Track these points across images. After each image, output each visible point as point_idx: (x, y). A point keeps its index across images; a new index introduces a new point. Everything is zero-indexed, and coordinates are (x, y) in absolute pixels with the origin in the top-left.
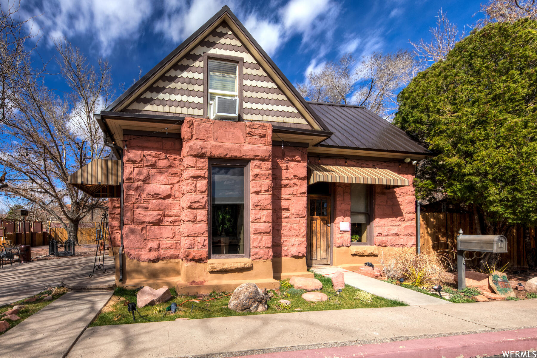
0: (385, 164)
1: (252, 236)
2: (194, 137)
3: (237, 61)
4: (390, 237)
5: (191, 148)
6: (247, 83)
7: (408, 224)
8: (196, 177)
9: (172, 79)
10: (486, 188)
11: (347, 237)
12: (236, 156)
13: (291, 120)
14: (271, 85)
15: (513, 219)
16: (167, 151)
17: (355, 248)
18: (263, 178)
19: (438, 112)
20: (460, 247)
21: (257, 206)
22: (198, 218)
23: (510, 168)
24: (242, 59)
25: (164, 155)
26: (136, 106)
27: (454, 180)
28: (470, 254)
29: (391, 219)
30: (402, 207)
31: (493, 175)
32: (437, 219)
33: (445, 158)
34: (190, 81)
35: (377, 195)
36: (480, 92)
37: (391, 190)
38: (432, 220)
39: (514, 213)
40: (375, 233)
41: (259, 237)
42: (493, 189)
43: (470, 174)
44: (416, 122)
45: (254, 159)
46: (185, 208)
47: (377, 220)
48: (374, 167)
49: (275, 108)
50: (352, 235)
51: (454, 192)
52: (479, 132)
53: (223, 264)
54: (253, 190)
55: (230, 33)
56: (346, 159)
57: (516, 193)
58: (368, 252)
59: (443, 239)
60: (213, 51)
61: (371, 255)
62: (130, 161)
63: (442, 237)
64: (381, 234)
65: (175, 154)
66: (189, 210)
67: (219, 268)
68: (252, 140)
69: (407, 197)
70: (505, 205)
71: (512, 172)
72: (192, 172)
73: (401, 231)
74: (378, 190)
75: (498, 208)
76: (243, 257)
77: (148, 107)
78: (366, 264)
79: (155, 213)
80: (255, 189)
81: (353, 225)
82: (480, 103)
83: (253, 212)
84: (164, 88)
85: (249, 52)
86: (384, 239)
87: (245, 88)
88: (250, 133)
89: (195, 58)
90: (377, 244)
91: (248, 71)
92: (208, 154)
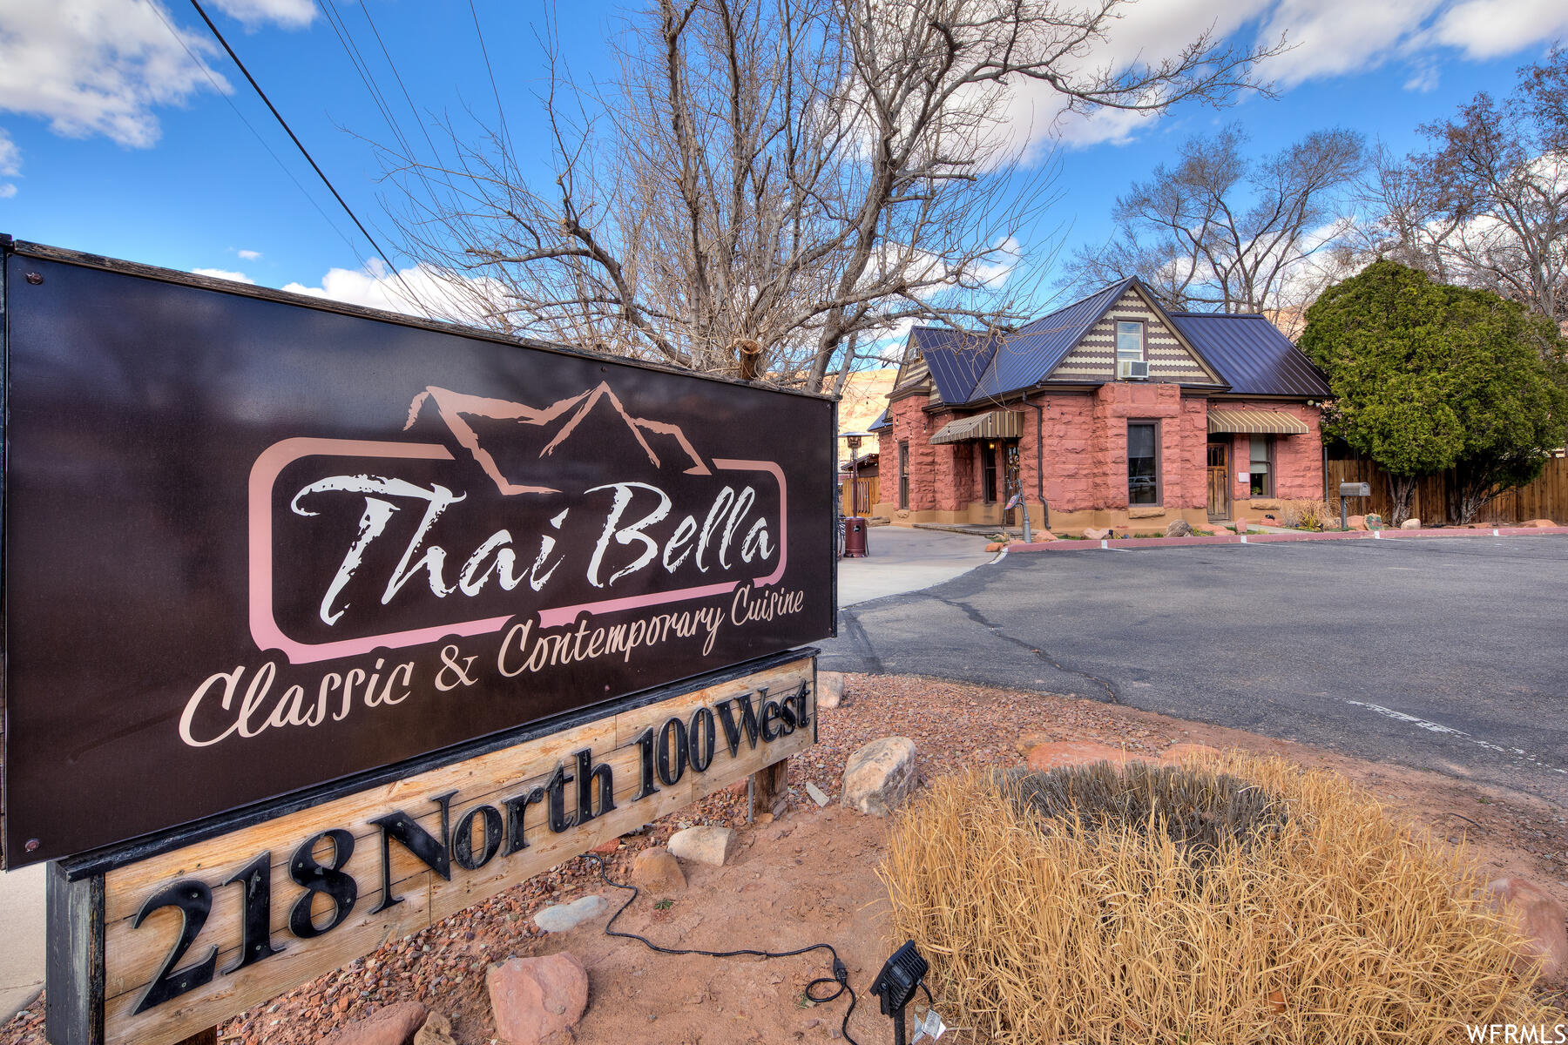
1: (1166, 488)
2: (1116, 401)
3: (1141, 321)
4: (1294, 489)
5: (1114, 411)
6: (1152, 341)
7: (1313, 473)
8: (1119, 436)
9: (1087, 343)
11: (1248, 489)
12: (1152, 416)
13: (1191, 374)
16: (1080, 408)
17: (1255, 502)
20: (1341, 493)
21: (1168, 459)
22: (1121, 471)
24: (1147, 319)
26: (1059, 371)
29: (1294, 469)
34: (1100, 344)
35: (1277, 443)
37: (1290, 438)
40: (1278, 486)
41: (1170, 487)
45: (1167, 417)
47: (1279, 470)
49: (1177, 363)
50: (1252, 486)
53: (1143, 512)
54: (1165, 445)
55: (1136, 295)
58: (1270, 505)
60: (1120, 314)
61: (1272, 509)
62: (1052, 419)
64: (1283, 485)
65: (1087, 410)
66: (1114, 464)
67: (1139, 515)
68: (1163, 400)
69: (1312, 443)
72: (1115, 431)
73: (1306, 481)
74: (1280, 436)
76: (1156, 506)
77: (1068, 371)
78: (1267, 516)
79: (1072, 466)
80: (1167, 445)
81: (1252, 476)
83: (1165, 465)
84: (1081, 352)
85: (1152, 311)
86: (1287, 490)
87: (1149, 346)
88: (1161, 395)
89: (1105, 322)
90: (1279, 497)
91: (1152, 330)
92: (1127, 416)
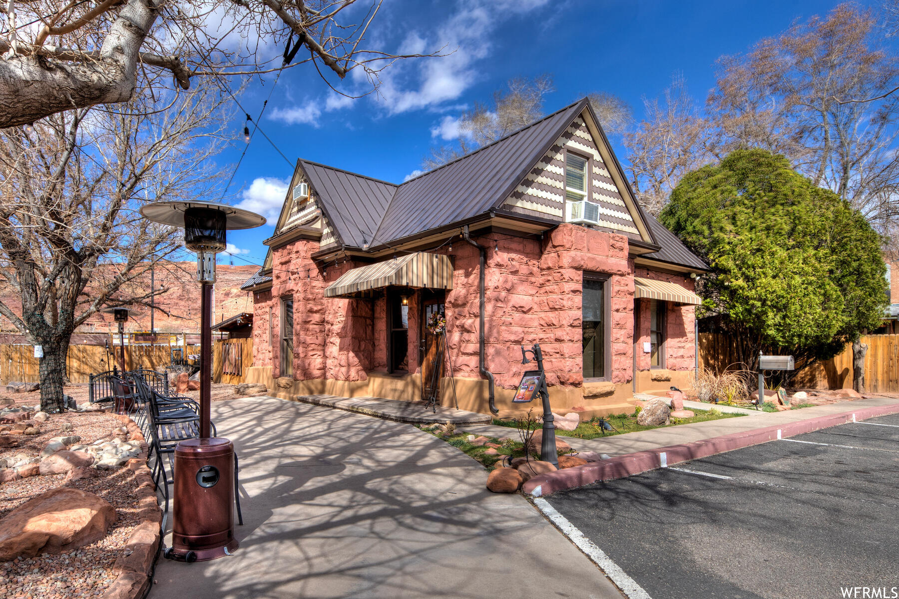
0: (675, 278)
1: (614, 358)
2: (574, 247)
3: (588, 157)
4: (678, 360)
5: (569, 260)
6: (595, 183)
7: (690, 345)
8: (574, 292)
9: (538, 172)
10: (765, 313)
11: (651, 359)
12: (604, 270)
13: (631, 230)
14: (613, 188)
15: (783, 342)
16: (527, 255)
17: (655, 372)
18: (623, 294)
19: (721, 229)
20: (761, 367)
21: (618, 324)
23: (783, 297)
24: (592, 156)
25: (525, 259)
26: (510, 201)
27: (737, 302)
28: (768, 373)
29: (678, 340)
30: (686, 326)
31: (771, 301)
32: (707, 339)
33: (732, 280)
34: (555, 177)
35: (669, 312)
36: (756, 219)
37: (678, 308)
38: (704, 341)
39: (783, 337)
40: (667, 356)
41: (619, 358)
42: (771, 315)
43: (755, 299)
44: (695, 232)
45: (616, 274)
46: (566, 325)
47: (669, 340)
48: (668, 280)
50: (652, 356)
51: (736, 314)
52: (758, 260)
53: (597, 388)
54: (615, 307)
55: (584, 125)
56: (648, 270)
57: (787, 319)
59: (711, 362)
60: (571, 144)
62: (499, 265)
63: (711, 359)
64: (671, 356)
65: (534, 259)
66: (570, 328)
67: (594, 392)
68: (614, 253)
69: (689, 317)
70: (778, 329)
71: (784, 301)
72: (572, 285)
73: (685, 352)
74: (670, 307)
75: (771, 332)
76: (604, 381)
77: (519, 204)
78: (672, 388)
79: (520, 329)
80: (617, 307)
81: (652, 346)
82: (757, 230)
83: (614, 331)
84: (533, 182)
85: (597, 147)
86: (674, 361)
87: (595, 189)
88: (612, 246)
89: (557, 149)
90: (669, 367)
91: (596, 170)
92: (584, 267)
